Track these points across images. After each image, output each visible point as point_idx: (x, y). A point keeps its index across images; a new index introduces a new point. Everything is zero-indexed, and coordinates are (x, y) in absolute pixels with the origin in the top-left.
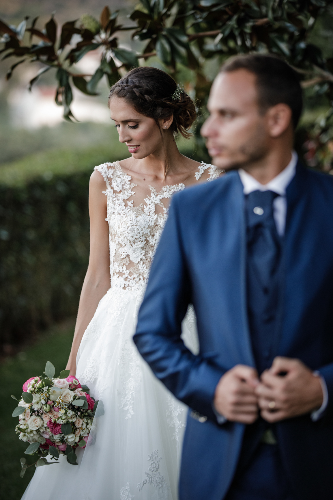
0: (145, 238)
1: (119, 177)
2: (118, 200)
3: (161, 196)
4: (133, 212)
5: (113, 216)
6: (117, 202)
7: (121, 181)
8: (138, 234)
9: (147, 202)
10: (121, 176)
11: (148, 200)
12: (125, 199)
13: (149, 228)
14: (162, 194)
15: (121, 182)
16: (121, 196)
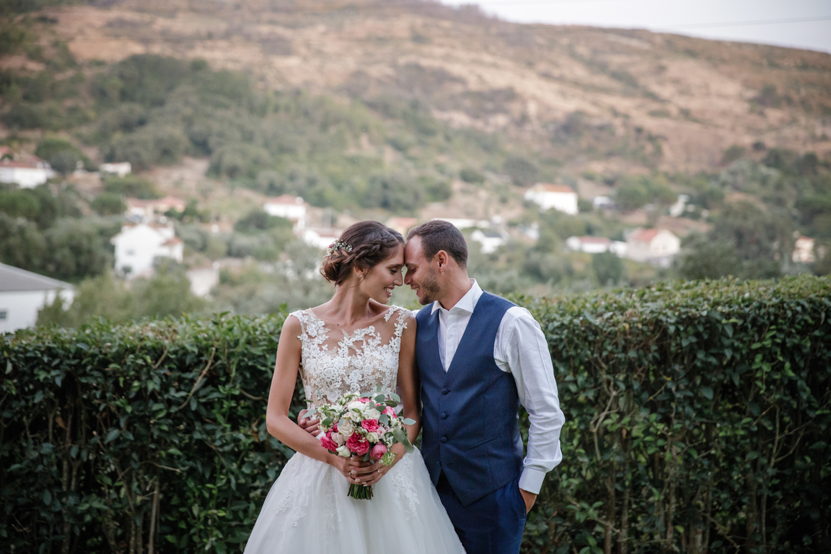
2: (313, 344)
4: (328, 355)
5: (308, 360)
6: (312, 346)
9: (340, 345)
10: (316, 322)
11: (342, 343)
14: (354, 337)
15: (315, 328)
16: (316, 341)
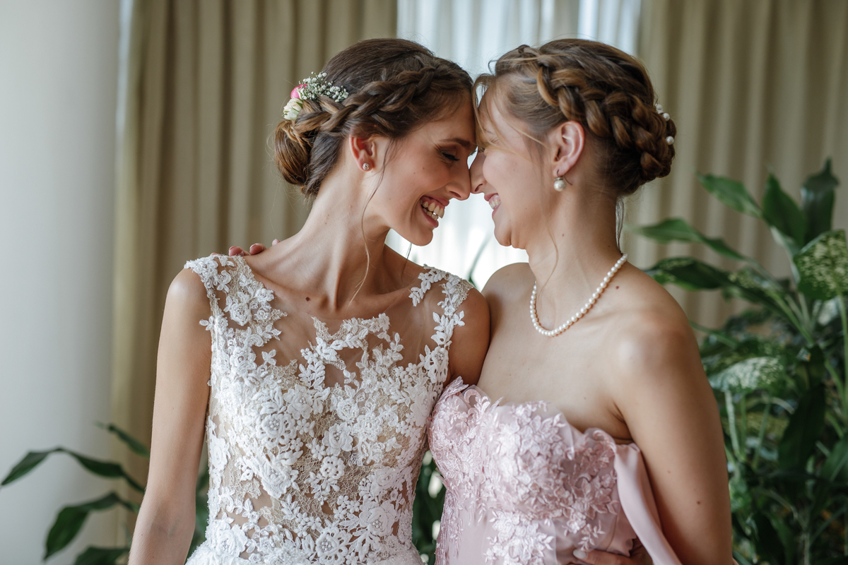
0: (302, 444)
1: (245, 292)
2: (240, 345)
3: (339, 345)
4: (275, 379)
6: (236, 349)
7: (250, 301)
8: (286, 436)
9: (306, 357)
10: (249, 289)
11: (309, 353)
12: (257, 345)
13: (313, 419)
14: (341, 339)
15: (248, 304)
16: (247, 337)
